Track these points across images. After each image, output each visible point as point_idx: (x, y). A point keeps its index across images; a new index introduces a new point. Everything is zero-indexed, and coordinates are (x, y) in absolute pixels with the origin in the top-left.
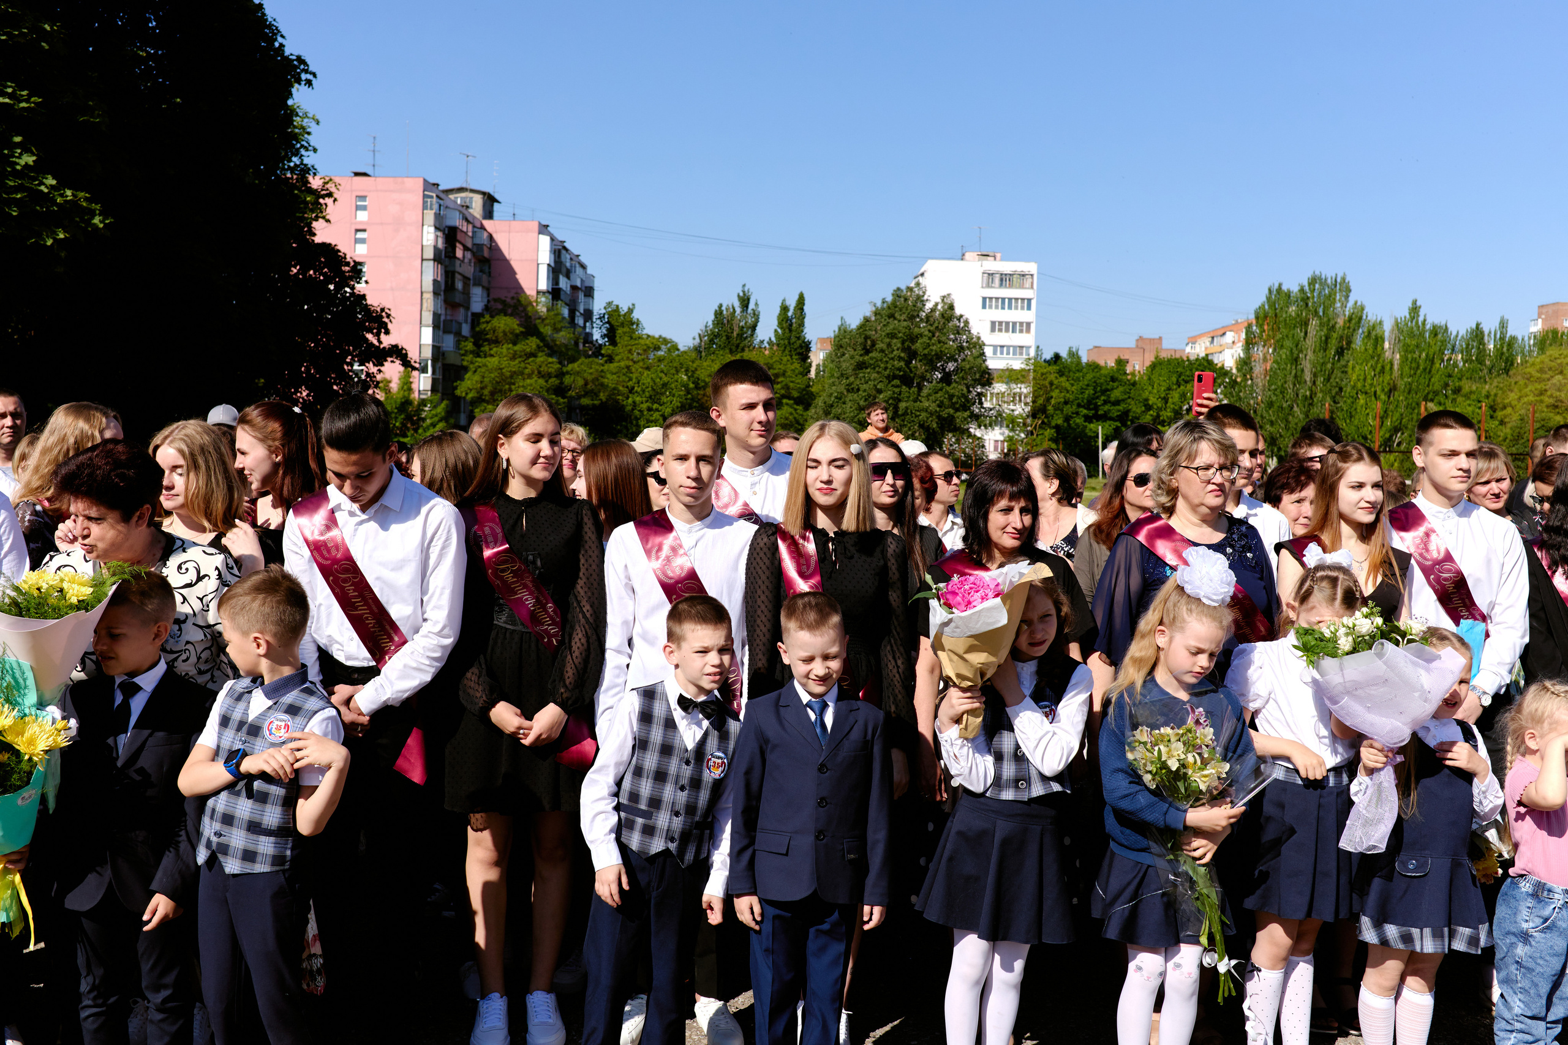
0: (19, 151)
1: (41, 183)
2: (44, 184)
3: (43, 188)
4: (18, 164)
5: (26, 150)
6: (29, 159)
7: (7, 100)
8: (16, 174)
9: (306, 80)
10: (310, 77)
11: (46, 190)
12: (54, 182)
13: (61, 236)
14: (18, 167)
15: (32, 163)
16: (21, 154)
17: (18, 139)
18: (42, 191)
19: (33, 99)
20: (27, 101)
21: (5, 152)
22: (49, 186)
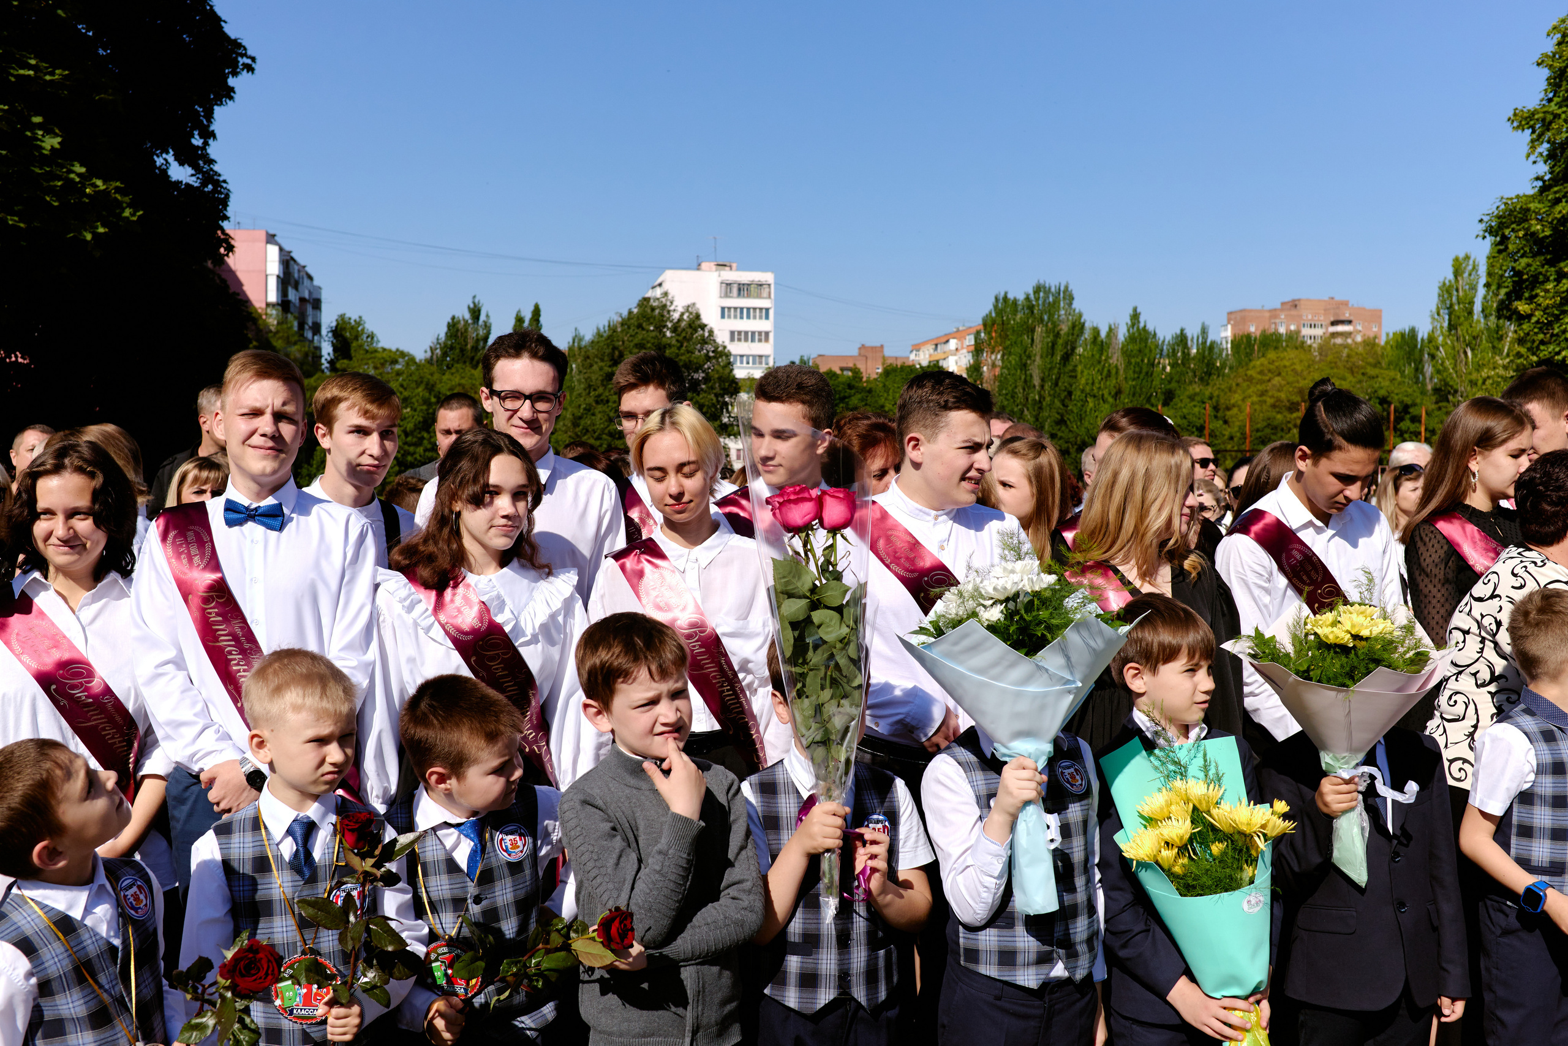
0: (40, 133)
1: (70, 171)
2: (73, 172)
3: (72, 176)
4: (44, 149)
5: (49, 132)
6: (51, 143)
7: (31, 73)
8: (44, 160)
9: (243, 64)
10: (249, 61)
11: (77, 180)
12: (83, 170)
13: (101, 230)
14: (45, 152)
15: (58, 146)
16: (43, 136)
17: (37, 119)
18: (72, 180)
19: (57, 72)
20: (52, 74)
21: (29, 134)
22: (79, 175)
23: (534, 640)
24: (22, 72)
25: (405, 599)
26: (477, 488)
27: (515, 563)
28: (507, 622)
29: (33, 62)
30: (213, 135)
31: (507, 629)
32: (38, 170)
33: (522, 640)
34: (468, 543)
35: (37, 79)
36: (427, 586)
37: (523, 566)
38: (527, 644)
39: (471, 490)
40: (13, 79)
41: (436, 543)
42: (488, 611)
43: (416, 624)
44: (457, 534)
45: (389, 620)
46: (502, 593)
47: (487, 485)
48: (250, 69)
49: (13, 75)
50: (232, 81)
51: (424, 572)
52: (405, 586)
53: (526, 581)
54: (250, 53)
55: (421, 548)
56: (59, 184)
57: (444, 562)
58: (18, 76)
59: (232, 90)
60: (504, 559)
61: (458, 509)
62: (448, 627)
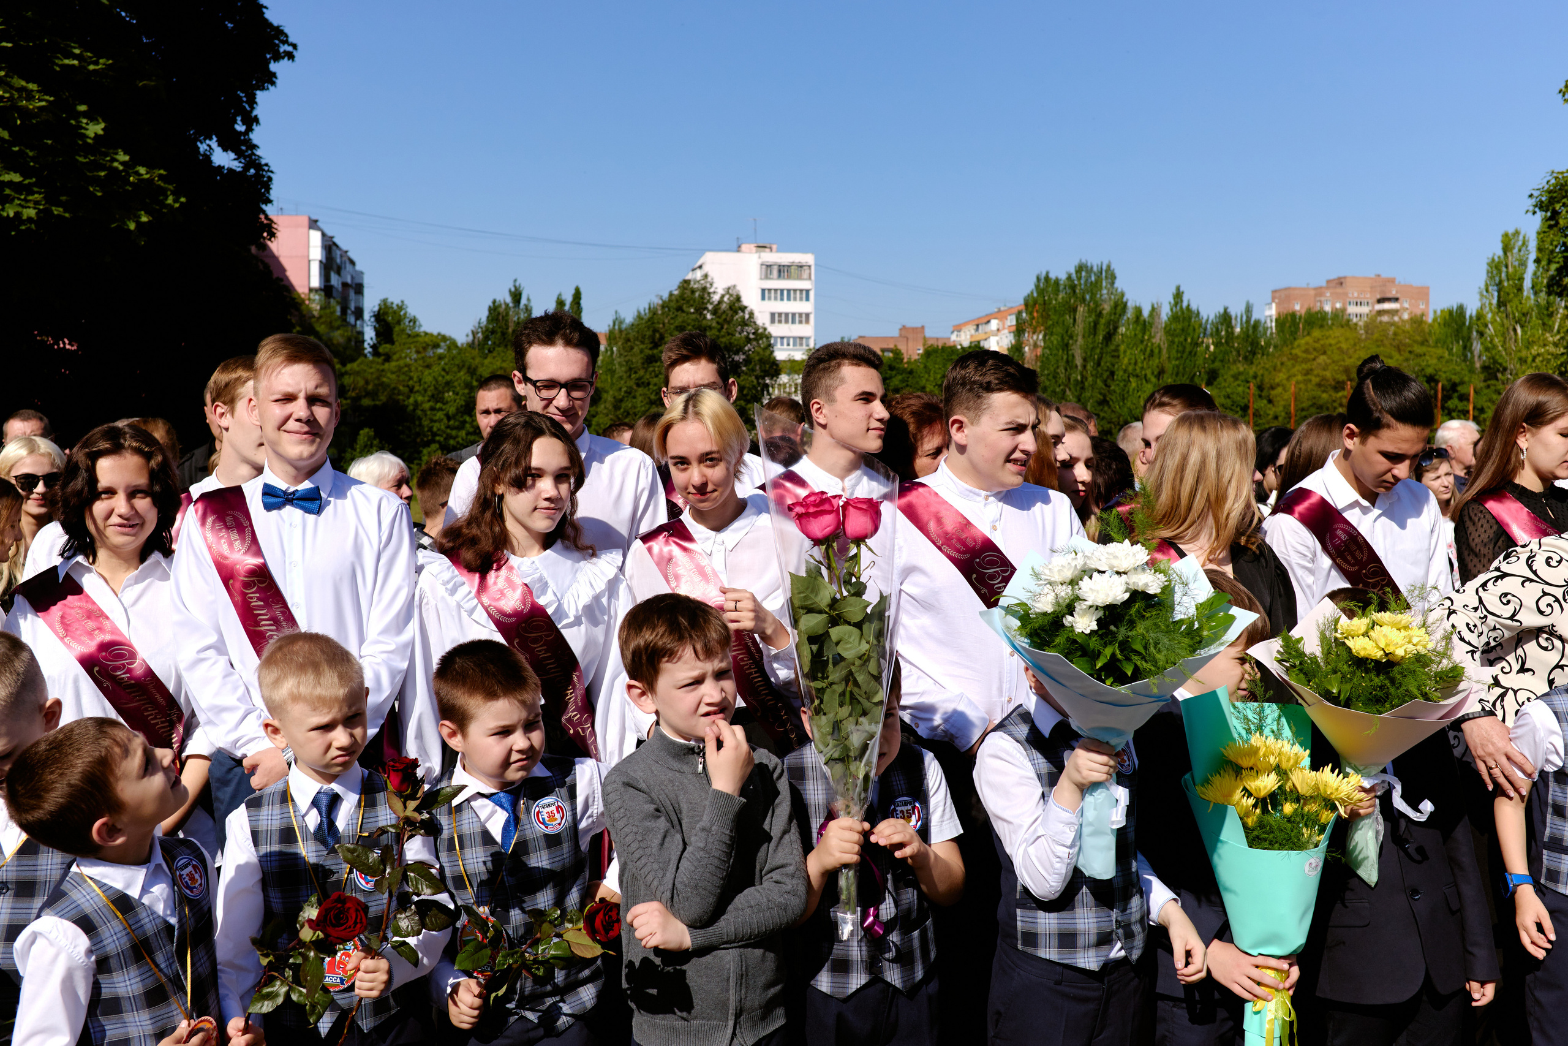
0: (84, 120)
1: (114, 160)
2: (117, 160)
3: (116, 164)
4: (88, 137)
5: (92, 119)
6: (94, 129)
7: (76, 62)
8: (87, 149)
9: (285, 52)
10: (290, 49)
11: (121, 168)
12: (127, 158)
13: (144, 219)
14: (89, 141)
15: (101, 133)
16: (87, 123)
17: (83, 108)
18: (116, 168)
19: (101, 61)
20: (96, 63)
21: (73, 122)
22: (122, 163)
23: (577, 622)
24: (66, 62)
25: (448, 582)
26: (519, 471)
27: (559, 545)
28: (550, 604)
29: (77, 51)
30: (256, 120)
31: (550, 611)
32: (81, 159)
33: (565, 622)
34: (511, 525)
35: (82, 69)
36: (470, 569)
37: (567, 548)
38: (570, 626)
39: (514, 472)
40: (58, 69)
41: (479, 526)
42: (531, 592)
43: (459, 606)
44: (500, 517)
45: (433, 602)
46: (545, 575)
47: (528, 468)
48: (290, 56)
49: (57, 65)
50: (273, 67)
51: (468, 555)
52: (448, 568)
53: (569, 562)
54: (291, 40)
55: (465, 531)
56: (103, 174)
57: (486, 545)
58: (63, 66)
59: (274, 75)
60: (547, 541)
61: (500, 492)
62: (491, 610)
